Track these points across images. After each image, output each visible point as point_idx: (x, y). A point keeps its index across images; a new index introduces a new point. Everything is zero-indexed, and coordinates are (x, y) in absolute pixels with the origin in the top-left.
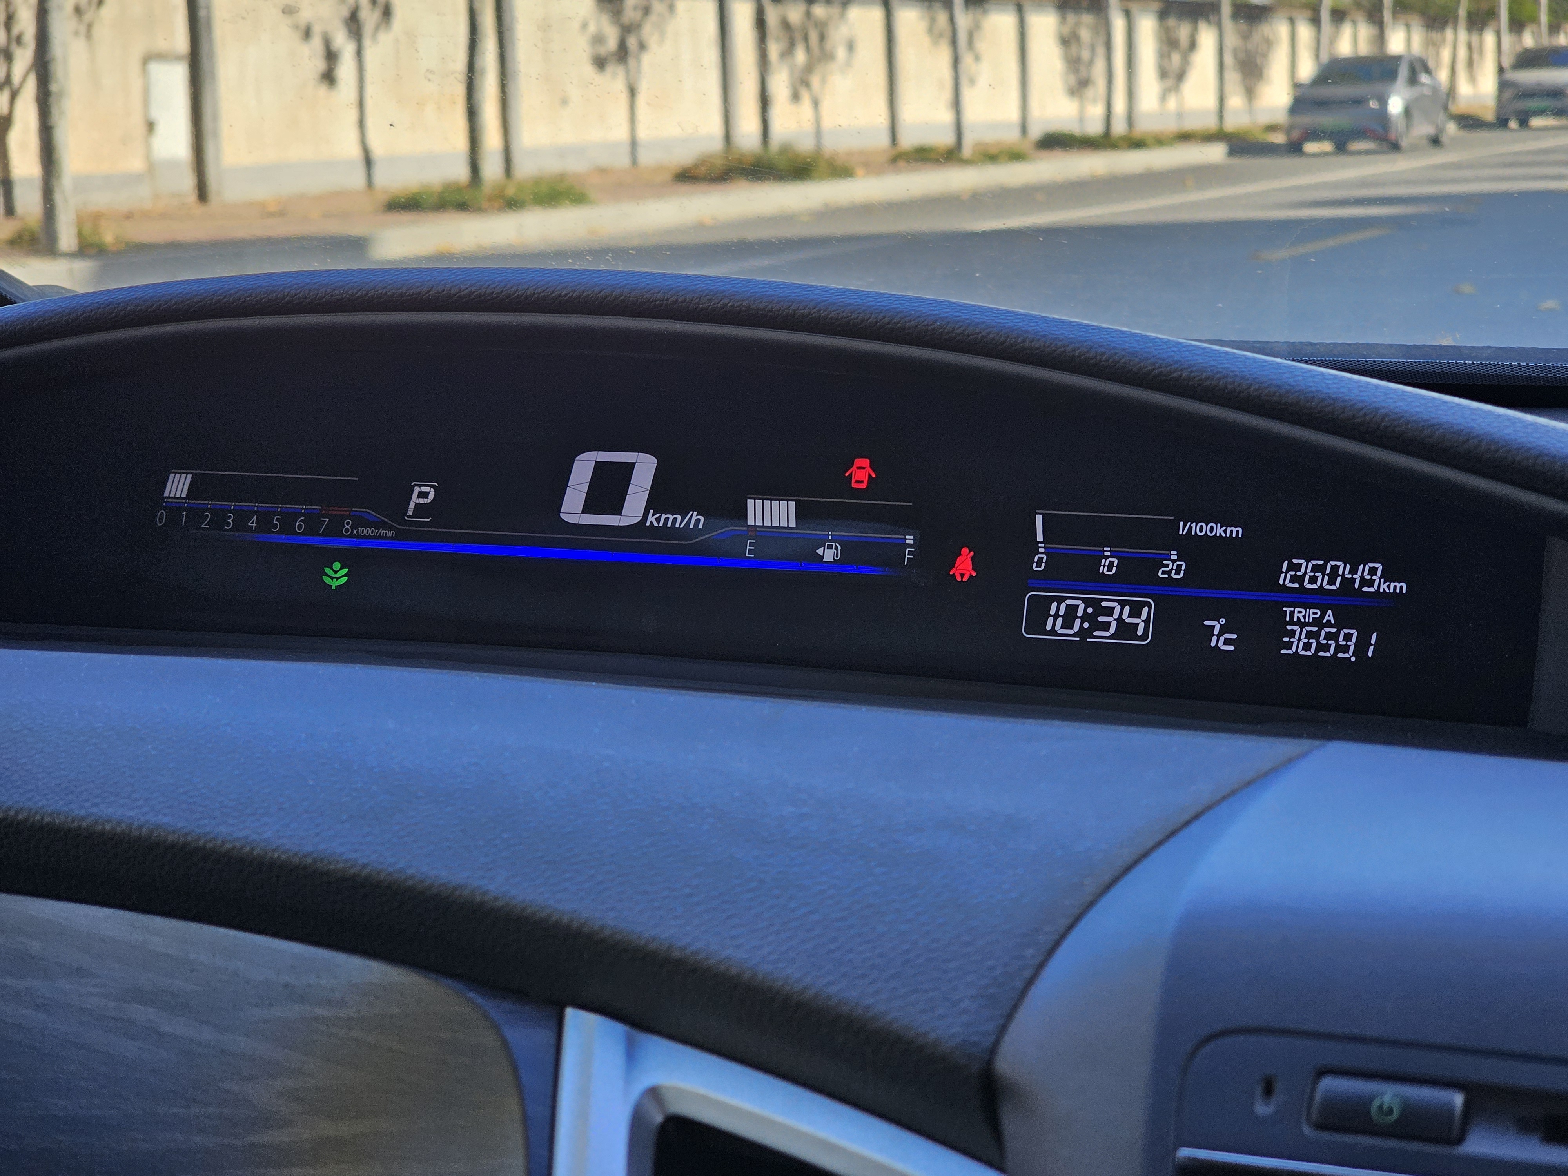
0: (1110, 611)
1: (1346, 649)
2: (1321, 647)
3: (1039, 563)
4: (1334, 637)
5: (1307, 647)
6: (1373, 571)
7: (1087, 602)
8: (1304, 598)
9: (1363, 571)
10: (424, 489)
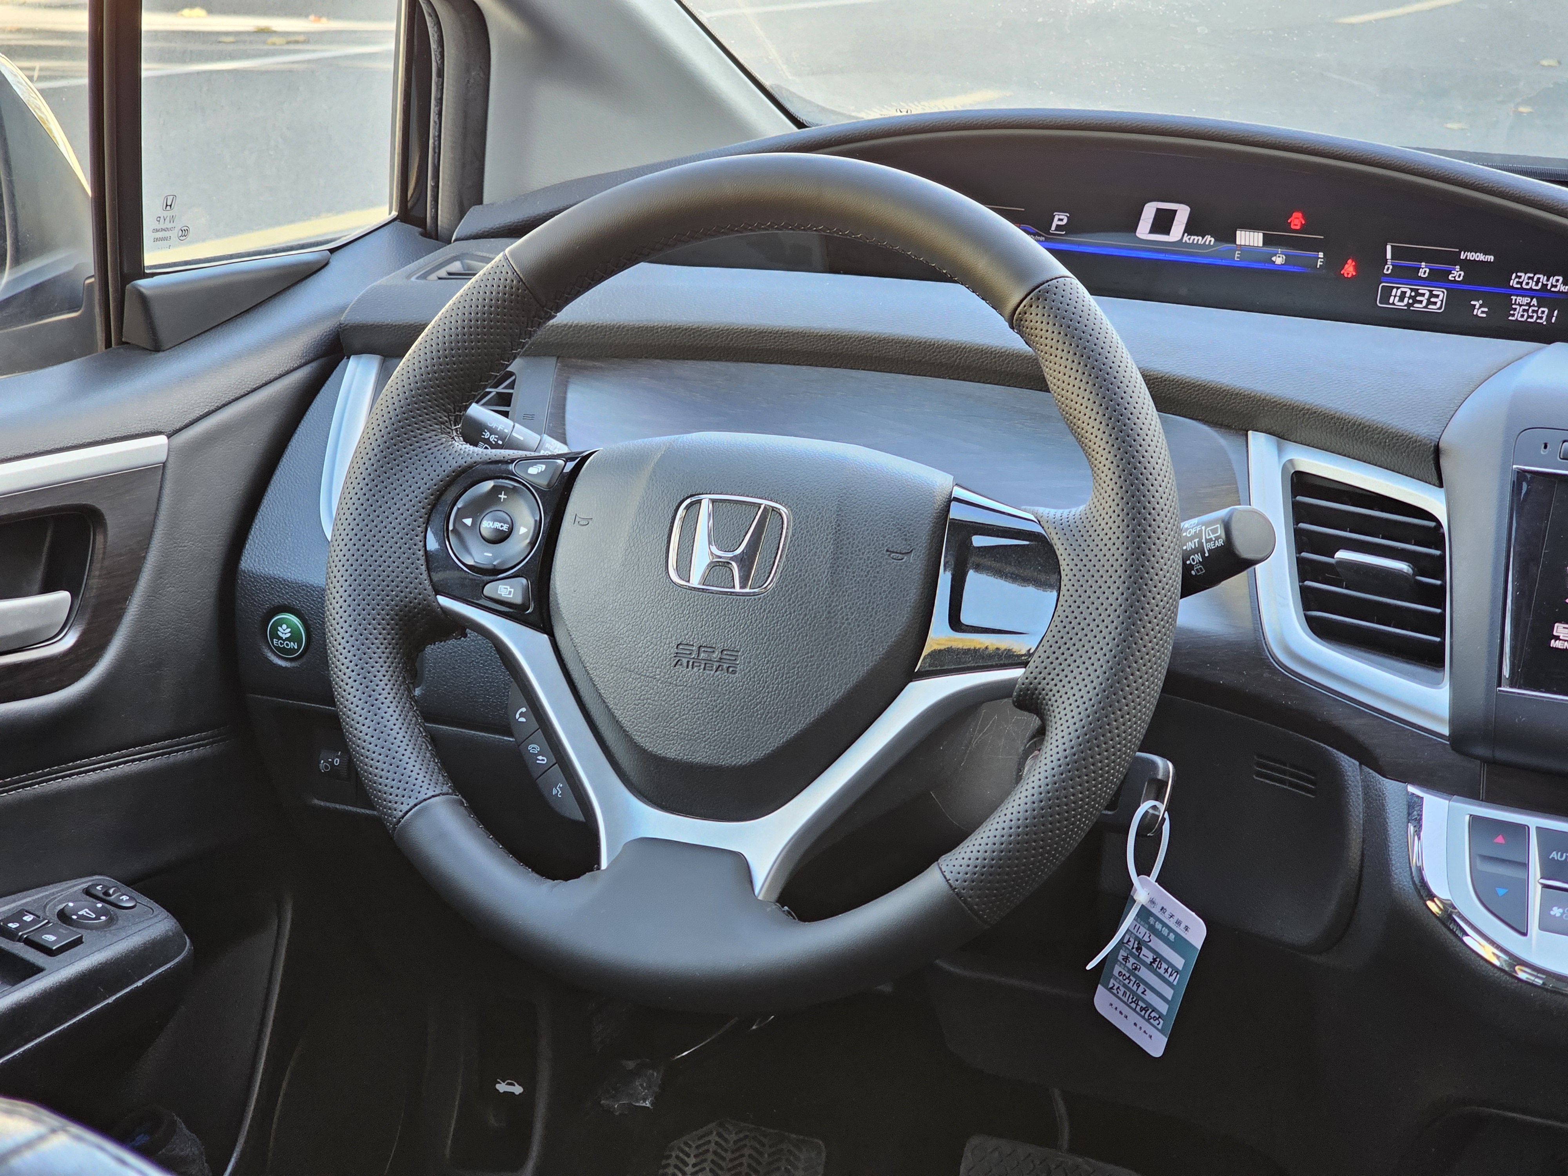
0: (1423, 295)
1: (1541, 318)
2: (1529, 317)
3: (1388, 269)
4: (1537, 312)
5: (1522, 316)
6: (1557, 281)
7: (1412, 290)
8: (1522, 292)
9: (1553, 280)
10: (1061, 217)
